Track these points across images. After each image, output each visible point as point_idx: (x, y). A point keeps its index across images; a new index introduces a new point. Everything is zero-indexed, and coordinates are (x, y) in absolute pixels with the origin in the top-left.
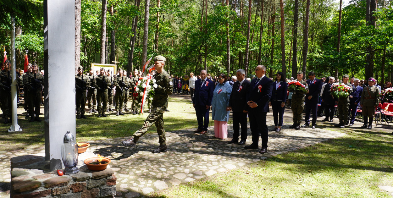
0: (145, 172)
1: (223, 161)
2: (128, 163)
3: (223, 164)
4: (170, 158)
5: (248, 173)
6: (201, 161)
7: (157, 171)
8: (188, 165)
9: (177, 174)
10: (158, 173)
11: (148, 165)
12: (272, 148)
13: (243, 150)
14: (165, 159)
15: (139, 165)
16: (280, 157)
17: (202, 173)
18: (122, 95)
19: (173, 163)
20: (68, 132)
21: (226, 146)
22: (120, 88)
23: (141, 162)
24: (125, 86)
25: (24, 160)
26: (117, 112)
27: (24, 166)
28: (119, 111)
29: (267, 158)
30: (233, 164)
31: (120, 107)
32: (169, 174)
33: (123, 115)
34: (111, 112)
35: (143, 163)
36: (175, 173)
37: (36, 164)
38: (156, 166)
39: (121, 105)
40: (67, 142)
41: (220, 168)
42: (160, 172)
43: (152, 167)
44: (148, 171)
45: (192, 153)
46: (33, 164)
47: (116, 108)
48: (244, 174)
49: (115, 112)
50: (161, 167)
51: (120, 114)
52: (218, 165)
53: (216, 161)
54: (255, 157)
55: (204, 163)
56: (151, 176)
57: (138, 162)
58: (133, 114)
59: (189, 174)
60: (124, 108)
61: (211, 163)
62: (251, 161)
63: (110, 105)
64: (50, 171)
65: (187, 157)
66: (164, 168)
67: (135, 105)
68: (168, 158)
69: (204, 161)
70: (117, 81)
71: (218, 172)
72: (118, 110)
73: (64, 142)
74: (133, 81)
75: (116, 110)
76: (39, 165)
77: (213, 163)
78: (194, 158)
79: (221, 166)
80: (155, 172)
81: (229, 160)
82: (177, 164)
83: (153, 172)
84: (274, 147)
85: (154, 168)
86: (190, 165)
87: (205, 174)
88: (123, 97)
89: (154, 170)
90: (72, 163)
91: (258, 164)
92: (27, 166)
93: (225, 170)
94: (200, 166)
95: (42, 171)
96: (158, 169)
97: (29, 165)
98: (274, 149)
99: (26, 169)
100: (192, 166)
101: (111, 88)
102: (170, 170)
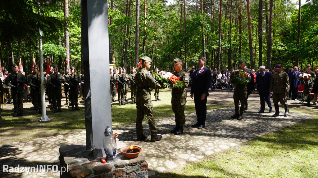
0: (155, 153)
1: (217, 142)
2: (139, 146)
3: (217, 145)
4: (172, 141)
5: (240, 152)
6: (199, 143)
7: (164, 152)
8: (188, 146)
9: (181, 155)
10: (166, 154)
11: (156, 147)
12: (255, 129)
13: (231, 132)
14: (168, 142)
15: (149, 147)
16: (264, 137)
17: (202, 154)
18: (123, 89)
19: (175, 145)
20: (108, 127)
21: (216, 129)
22: (121, 83)
23: (149, 145)
24: (125, 81)
25: (70, 150)
26: (120, 102)
27: (71, 155)
28: (121, 102)
29: (253, 138)
30: (225, 145)
31: (122, 98)
32: (175, 155)
33: (124, 105)
34: (114, 102)
35: (151, 145)
36: (180, 154)
37: (80, 152)
38: (162, 147)
39: (122, 97)
40: (108, 135)
41: (215, 148)
42: (167, 153)
43: (160, 149)
44: (157, 152)
45: (189, 135)
46: (78, 153)
47: (119, 99)
48: (237, 154)
49: (117, 102)
50: (167, 149)
51: (122, 104)
52: (213, 146)
53: (210, 142)
54: (243, 138)
55: (201, 145)
56: (160, 156)
57: (147, 144)
58: (133, 104)
59: (191, 154)
60: (124, 99)
61: (207, 145)
62: (240, 142)
63: (113, 97)
64: (94, 159)
65: (186, 140)
66: (170, 149)
67: (133, 96)
68: (170, 141)
69: (201, 143)
70: (118, 78)
71: (214, 152)
72: (120, 100)
73: (105, 135)
74: (131, 77)
75: (119, 101)
76: (83, 153)
77: (209, 144)
78: (191, 140)
79: (216, 147)
80: (163, 153)
81: (221, 141)
82: (180, 146)
83: (161, 153)
84: (257, 129)
85: (162, 150)
86: (191, 146)
87: (204, 154)
88: (124, 90)
89: (161, 152)
90: (112, 153)
91: (246, 144)
92: (74, 154)
93: (221, 150)
94: (199, 147)
95: (87, 159)
96: (164, 150)
97: (75, 154)
98: (257, 130)
99: (74, 158)
100: (192, 147)
101: (114, 83)
102: (174, 151)
